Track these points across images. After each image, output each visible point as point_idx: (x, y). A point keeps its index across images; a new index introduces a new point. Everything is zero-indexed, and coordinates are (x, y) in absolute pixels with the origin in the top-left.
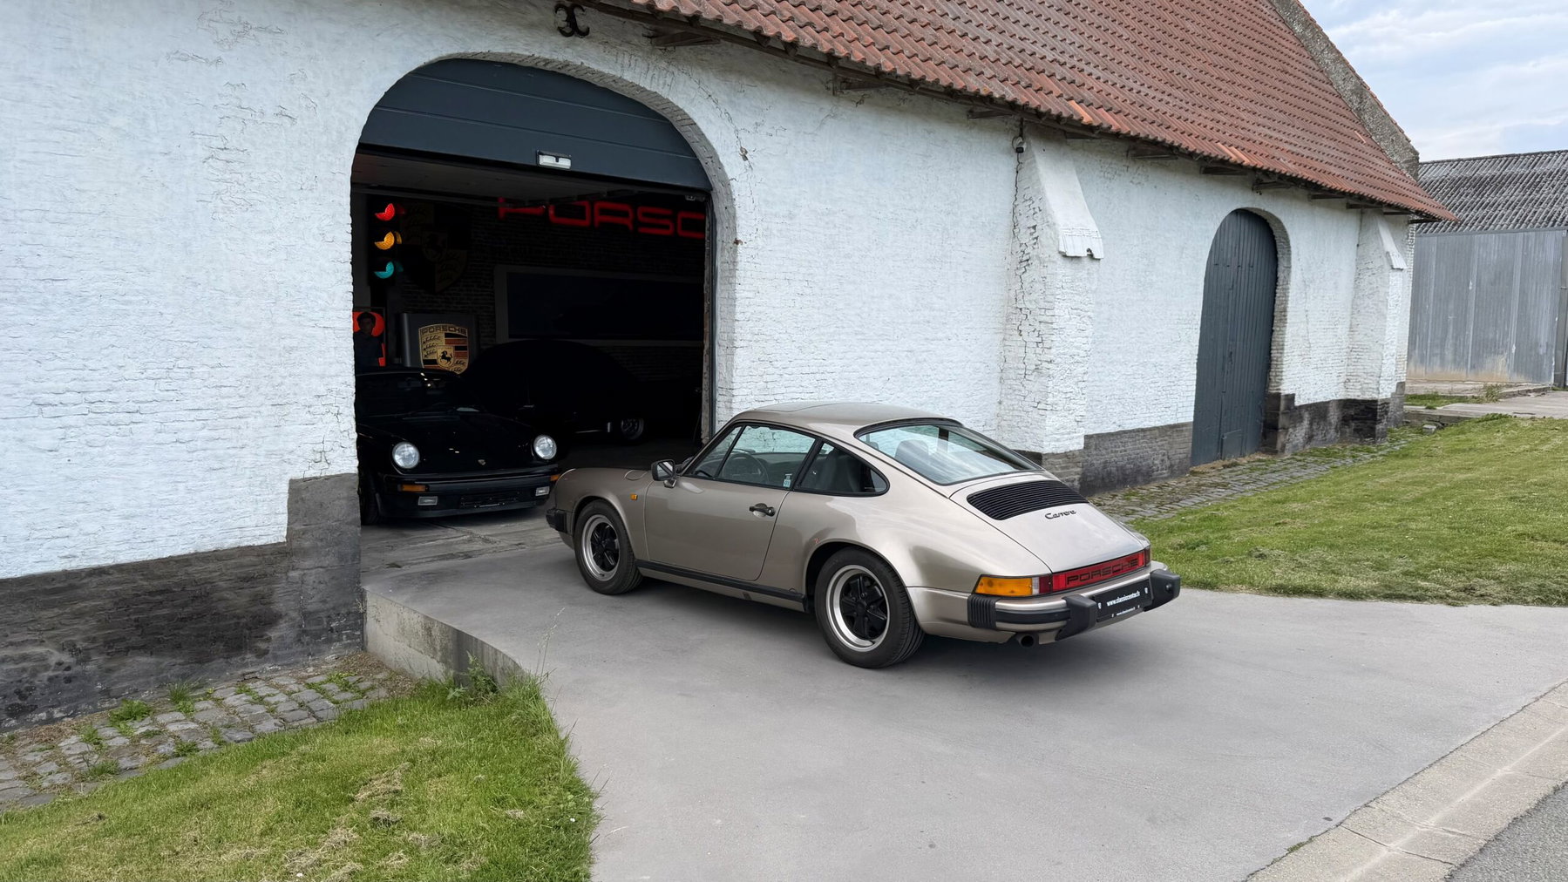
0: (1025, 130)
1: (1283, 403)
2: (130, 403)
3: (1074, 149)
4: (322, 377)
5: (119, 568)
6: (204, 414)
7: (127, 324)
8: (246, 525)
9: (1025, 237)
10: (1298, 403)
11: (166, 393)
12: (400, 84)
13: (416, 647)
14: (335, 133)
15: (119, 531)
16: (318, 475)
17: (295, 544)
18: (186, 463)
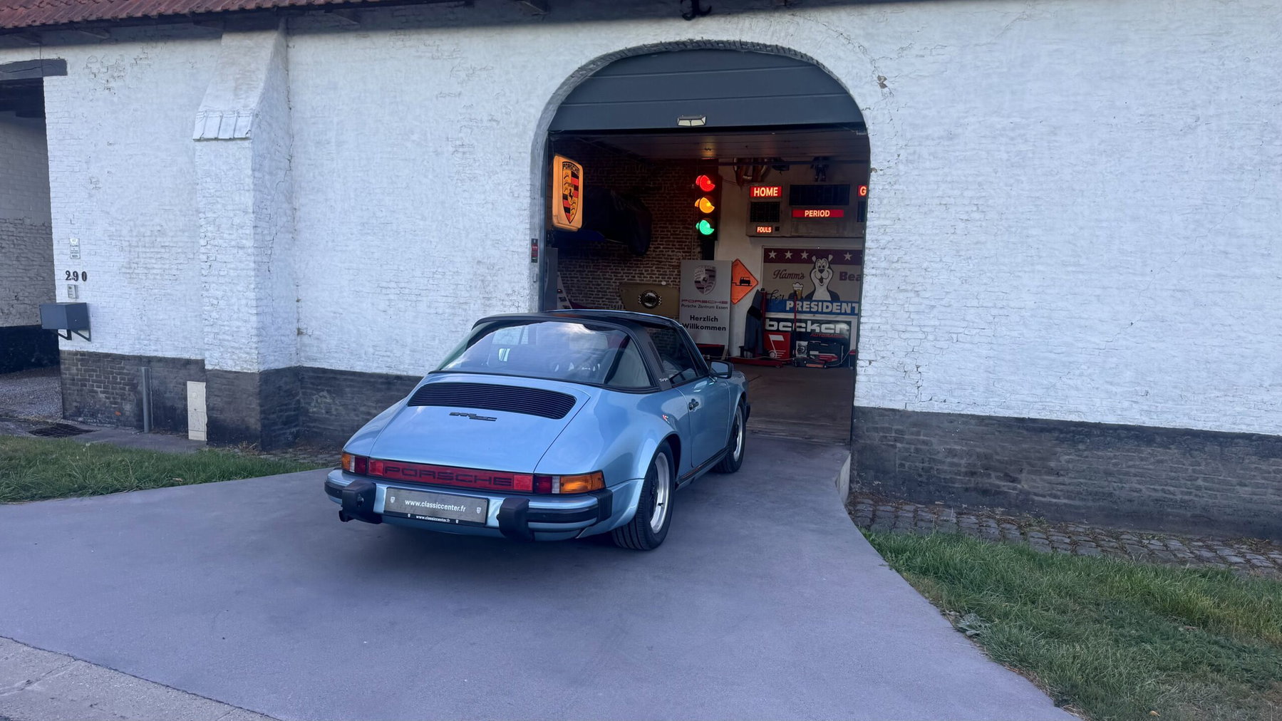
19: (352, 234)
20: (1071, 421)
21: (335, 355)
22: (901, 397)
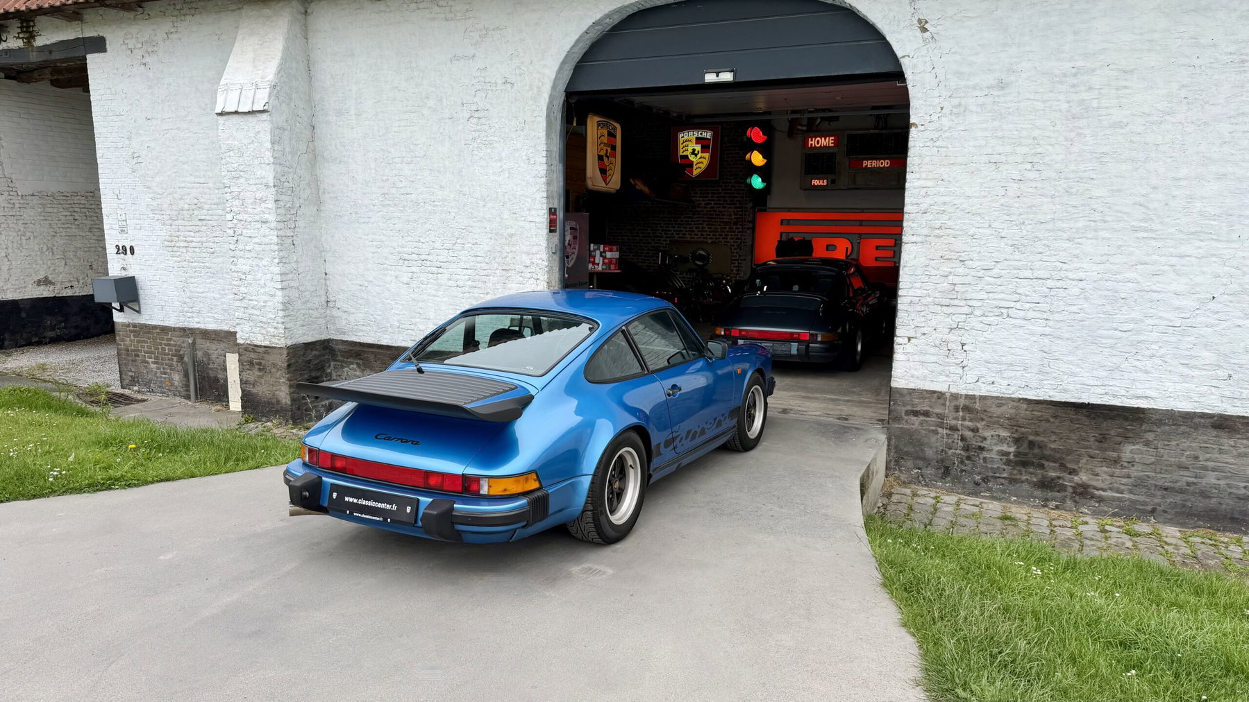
19: (374, 206)
20: (1138, 408)
21: (363, 328)
22: (944, 378)
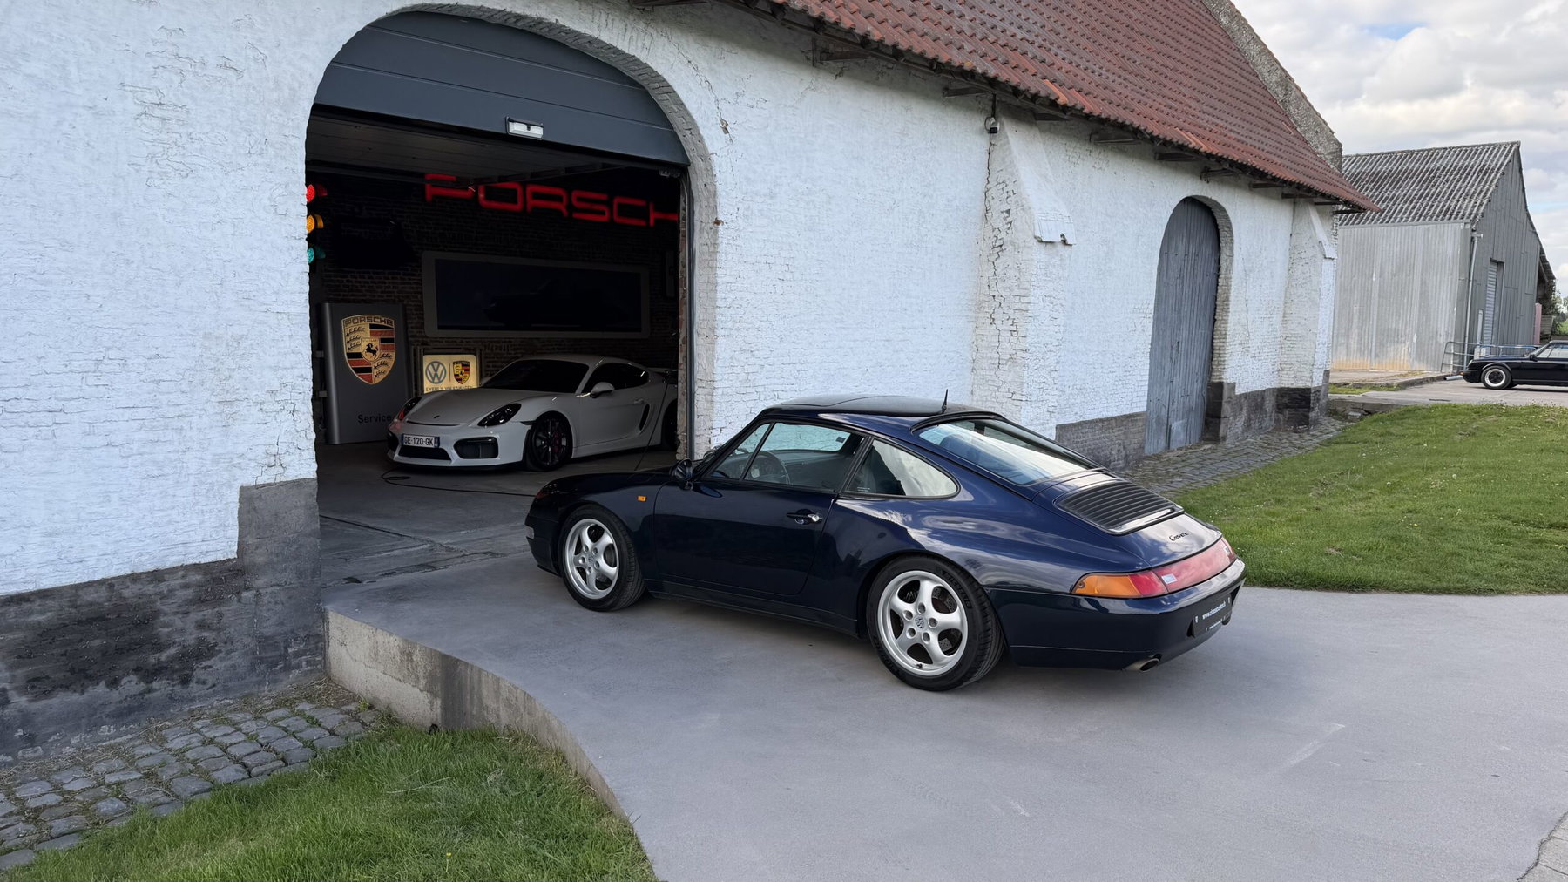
0: (998, 110)
1: (1226, 394)
2: (53, 401)
3: (1042, 131)
4: (276, 369)
5: (44, 594)
6: (141, 413)
7: (47, 308)
8: (192, 539)
9: (998, 221)
10: (1237, 393)
11: (94, 388)
12: (360, 36)
13: (394, 674)
14: (287, 90)
15: (41, 551)
16: (272, 481)
17: (247, 560)
18: (120, 470)
